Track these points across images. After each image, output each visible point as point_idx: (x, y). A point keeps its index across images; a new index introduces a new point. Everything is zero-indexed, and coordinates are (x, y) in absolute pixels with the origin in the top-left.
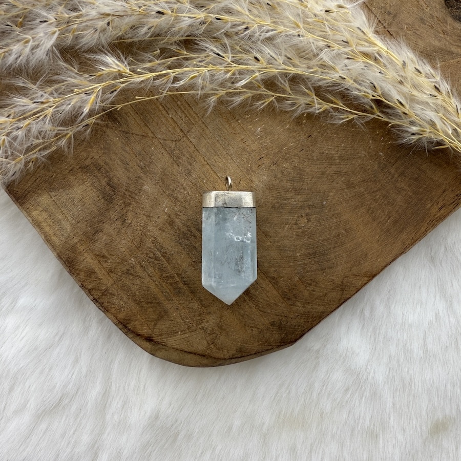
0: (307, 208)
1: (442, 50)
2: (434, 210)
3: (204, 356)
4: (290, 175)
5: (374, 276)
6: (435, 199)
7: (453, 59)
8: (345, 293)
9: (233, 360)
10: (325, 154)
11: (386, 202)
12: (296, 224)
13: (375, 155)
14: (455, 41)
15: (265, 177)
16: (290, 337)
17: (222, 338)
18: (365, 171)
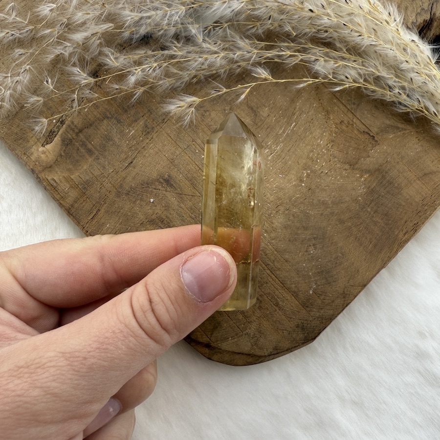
0: (313, 240)
1: (392, 126)
2: (401, 236)
3: (249, 355)
4: (300, 217)
5: (365, 286)
6: (401, 227)
7: (400, 131)
8: (347, 299)
9: (272, 357)
10: (321, 201)
11: (367, 232)
12: (307, 251)
13: (356, 199)
14: (400, 120)
15: (281, 220)
16: (310, 336)
17: (262, 340)
18: (351, 211)
